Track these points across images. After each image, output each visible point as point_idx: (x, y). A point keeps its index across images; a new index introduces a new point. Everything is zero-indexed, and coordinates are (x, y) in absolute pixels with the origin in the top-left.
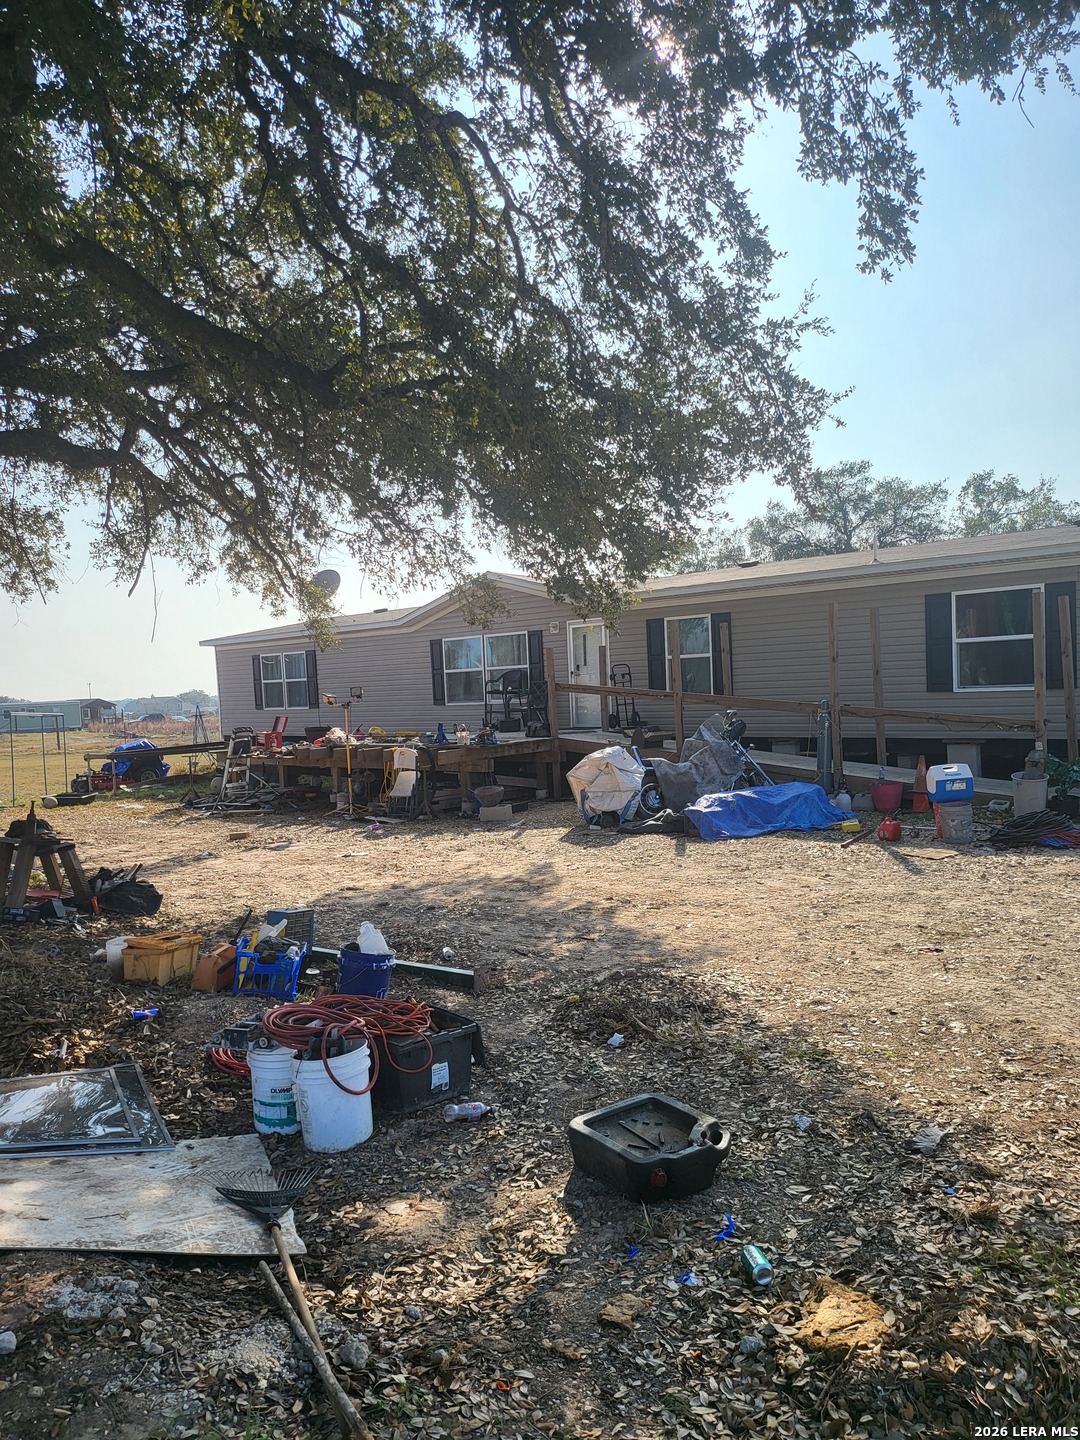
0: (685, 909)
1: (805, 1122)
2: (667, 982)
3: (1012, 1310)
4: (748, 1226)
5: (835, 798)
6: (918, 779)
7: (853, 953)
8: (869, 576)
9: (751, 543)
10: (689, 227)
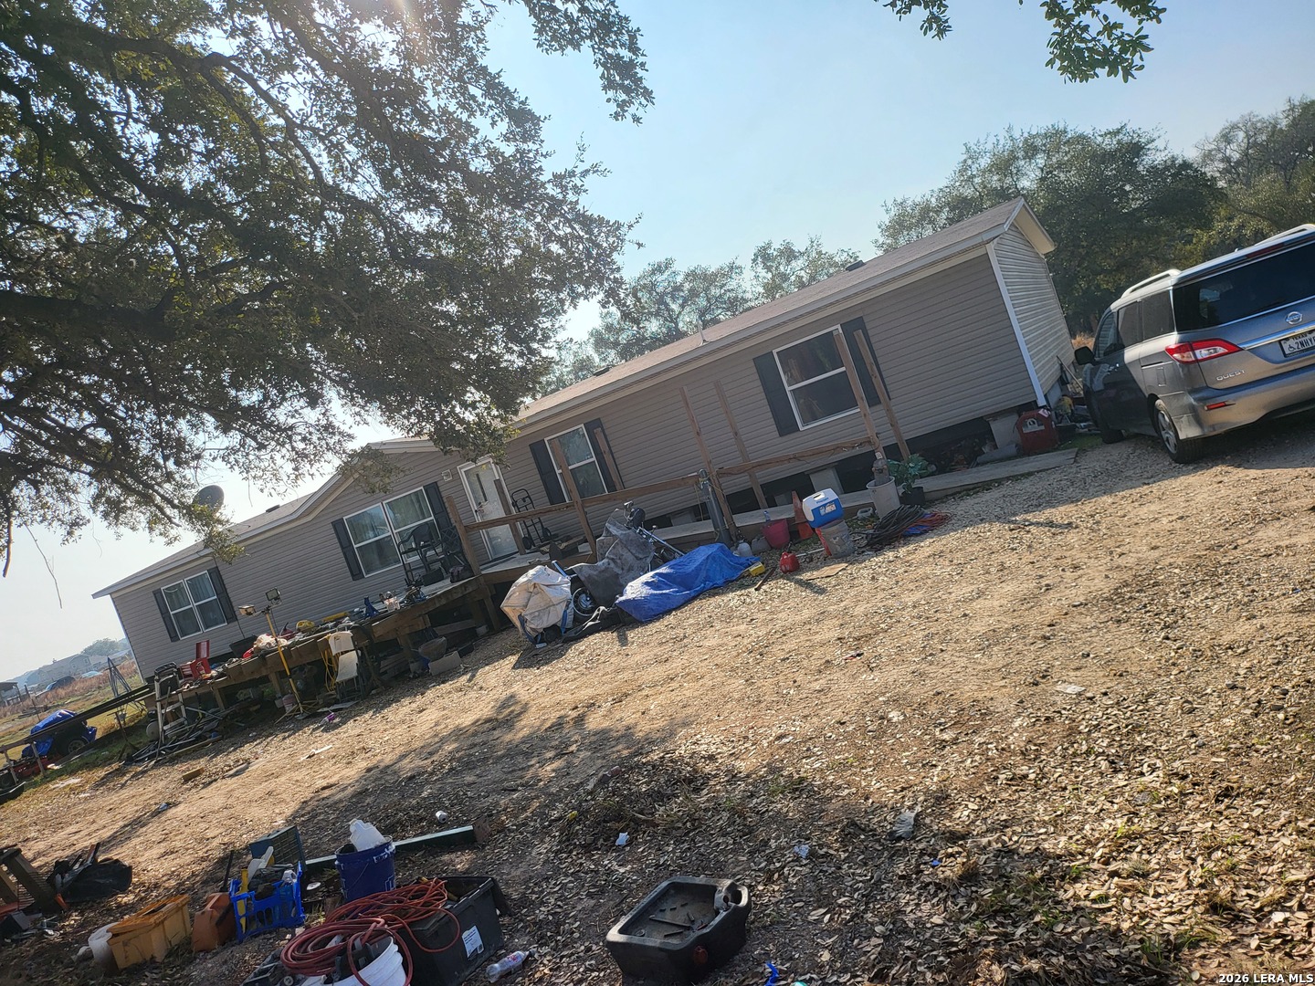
0: (645, 693)
1: (804, 850)
2: (650, 768)
3: (1014, 948)
4: (788, 965)
5: (736, 549)
6: (796, 512)
7: (795, 682)
8: (703, 356)
9: (597, 351)
10: (460, 110)
